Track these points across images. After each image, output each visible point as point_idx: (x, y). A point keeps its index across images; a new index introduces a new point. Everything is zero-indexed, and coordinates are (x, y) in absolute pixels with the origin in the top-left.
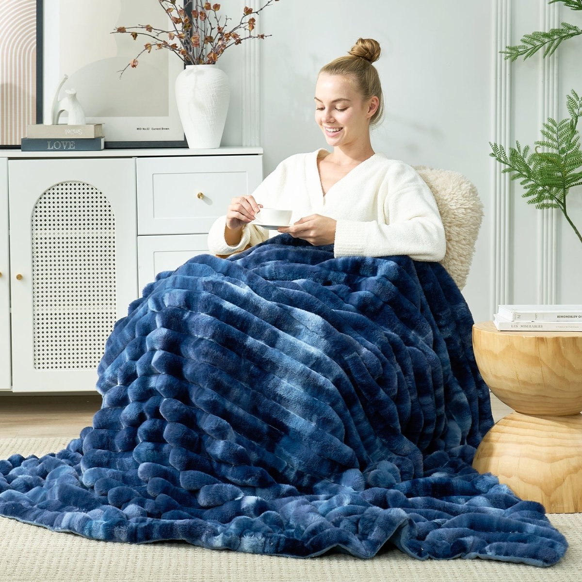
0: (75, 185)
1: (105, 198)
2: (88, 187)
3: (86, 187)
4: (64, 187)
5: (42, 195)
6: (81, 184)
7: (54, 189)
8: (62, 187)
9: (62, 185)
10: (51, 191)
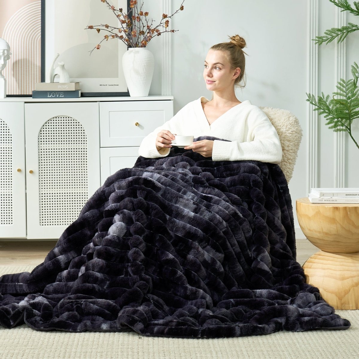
0: (64, 118)
1: (81, 125)
2: (71, 119)
3: (70, 119)
4: (57, 119)
5: (44, 124)
6: (67, 118)
7: (51, 120)
8: (56, 119)
9: (56, 118)
10: (50, 122)
